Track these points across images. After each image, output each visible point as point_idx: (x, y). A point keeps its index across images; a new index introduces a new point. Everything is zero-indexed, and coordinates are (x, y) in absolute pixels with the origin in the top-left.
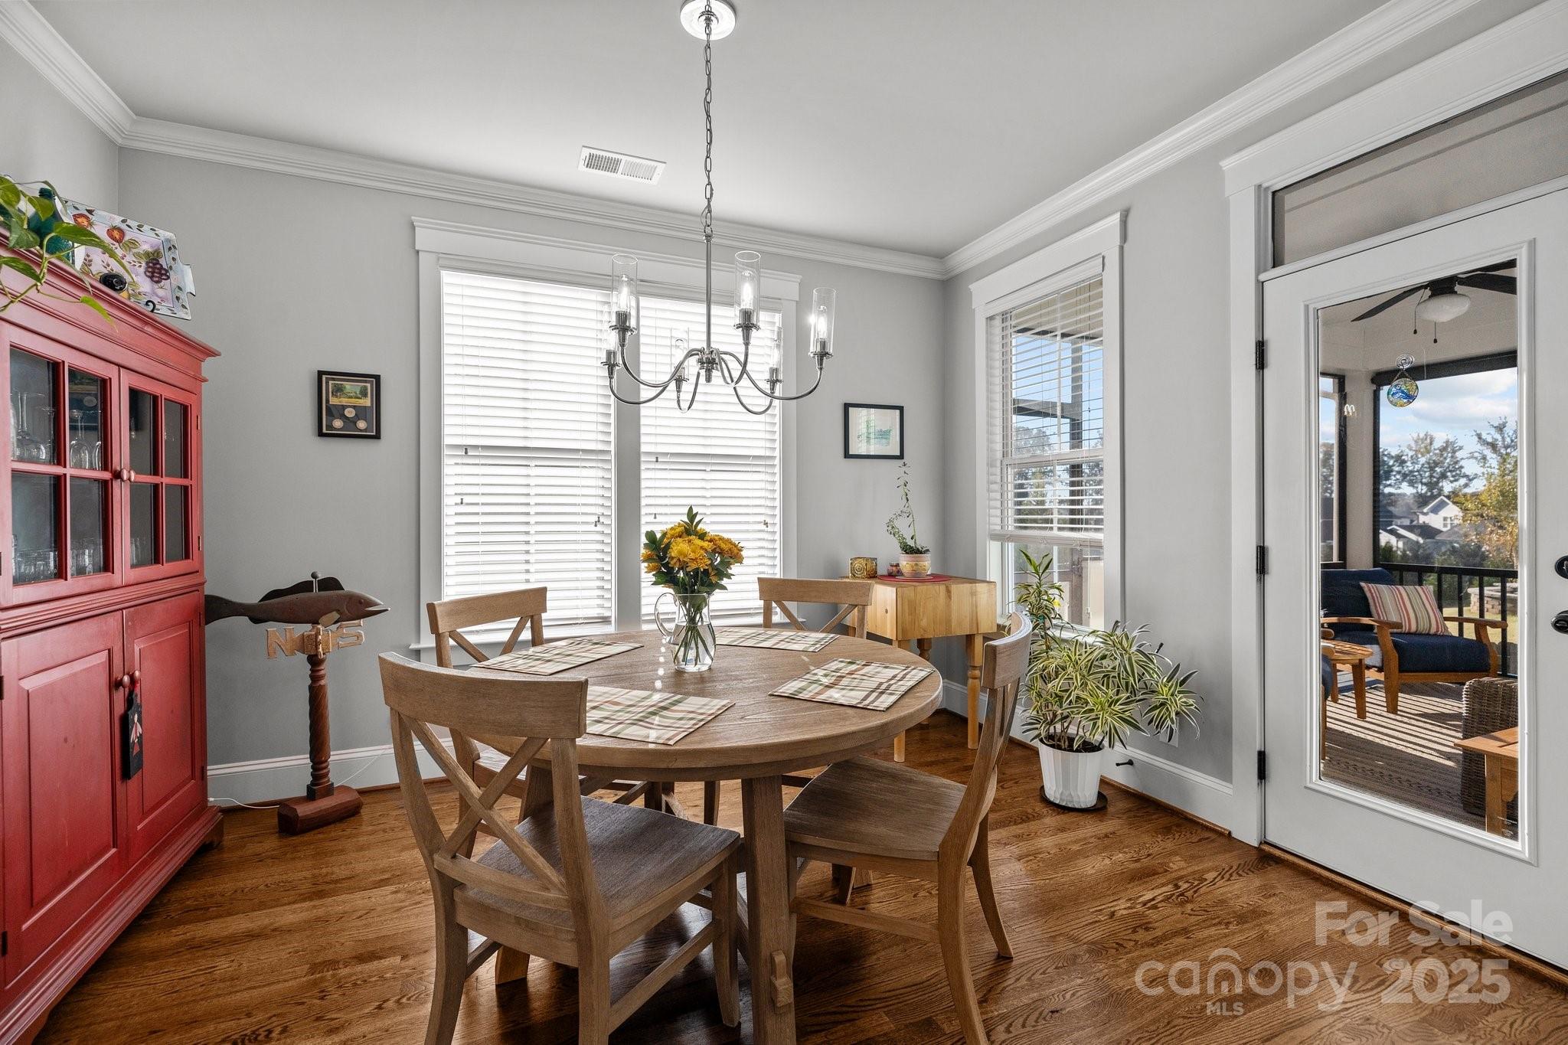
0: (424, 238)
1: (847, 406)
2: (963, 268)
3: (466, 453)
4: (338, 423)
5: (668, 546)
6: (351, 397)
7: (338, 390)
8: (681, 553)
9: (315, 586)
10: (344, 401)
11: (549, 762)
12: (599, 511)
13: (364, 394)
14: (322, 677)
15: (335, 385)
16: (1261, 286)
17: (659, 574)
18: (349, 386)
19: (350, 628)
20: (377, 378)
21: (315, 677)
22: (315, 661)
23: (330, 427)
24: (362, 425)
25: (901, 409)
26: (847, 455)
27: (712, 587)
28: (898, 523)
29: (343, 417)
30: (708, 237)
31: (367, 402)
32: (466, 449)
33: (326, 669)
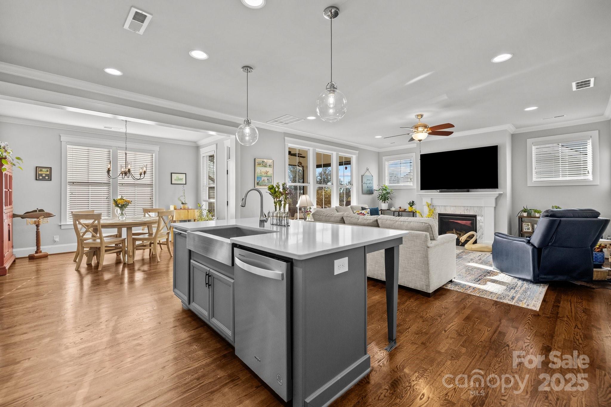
0: (63, 138)
1: (171, 173)
2: (202, 145)
3: (73, 183)
4: (41, 177)
5: (117, 201)
6: (44, 172)
7: (41, 170)
8: (119, 202)
9: (38, 211)
10: (42, 173)
11: (97, 226)
12: (107, 196)
13: (47, 171)
14: (39, 229)
15: (40, 169)
16: (227, 161)
17: (116, 205)
18: (44, 170)
19: (46, 219)
20: (51, 168)
21: (37, 229)
22: (38, 226)
23: (39, 178)
24: (47, 178)
25: (186, 174)
26: (172, 184)
27: (125, 207)
28: (181, 198)
29: (42, 176)
30: (126, 154)
31: (48, 173)
32: (73, 182)
33: (40, 228)
